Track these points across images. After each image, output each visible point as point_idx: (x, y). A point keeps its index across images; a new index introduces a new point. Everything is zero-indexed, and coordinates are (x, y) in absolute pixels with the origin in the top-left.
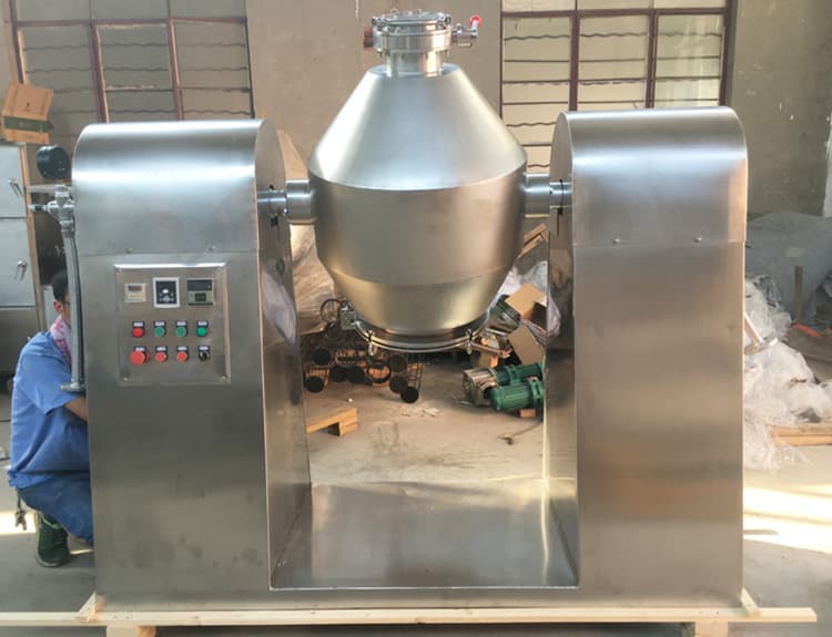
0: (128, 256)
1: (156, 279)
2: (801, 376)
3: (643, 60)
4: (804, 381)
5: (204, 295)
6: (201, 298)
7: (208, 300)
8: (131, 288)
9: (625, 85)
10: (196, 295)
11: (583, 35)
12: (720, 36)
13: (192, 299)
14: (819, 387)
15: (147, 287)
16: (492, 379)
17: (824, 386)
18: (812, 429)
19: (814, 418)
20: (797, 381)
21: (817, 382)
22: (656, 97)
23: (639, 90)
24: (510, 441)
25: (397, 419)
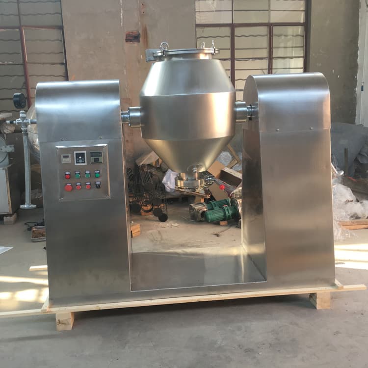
0: (62, 142)
1: (75, 152)
2: (350, 199)
3: (266, 48)
4: (352, 201)
5: (98, 159)
6: (97, 160)
7: (100, 161)
8: (64, 157)
9: (258, 61)
10: (95, 159)
11: (236, 36)
12: (303, 36)
13: (93, 161)
14: (359, 203)
15: (71, 156)
16: (204, 207)
17: (361, 203)
18: (357, 222)
19: (358, 218)
20: (349, 201)
21: (358, 201)
22: (273, 67)
23: (265, 64)
24: (217, 235)
25: (159, 229)
